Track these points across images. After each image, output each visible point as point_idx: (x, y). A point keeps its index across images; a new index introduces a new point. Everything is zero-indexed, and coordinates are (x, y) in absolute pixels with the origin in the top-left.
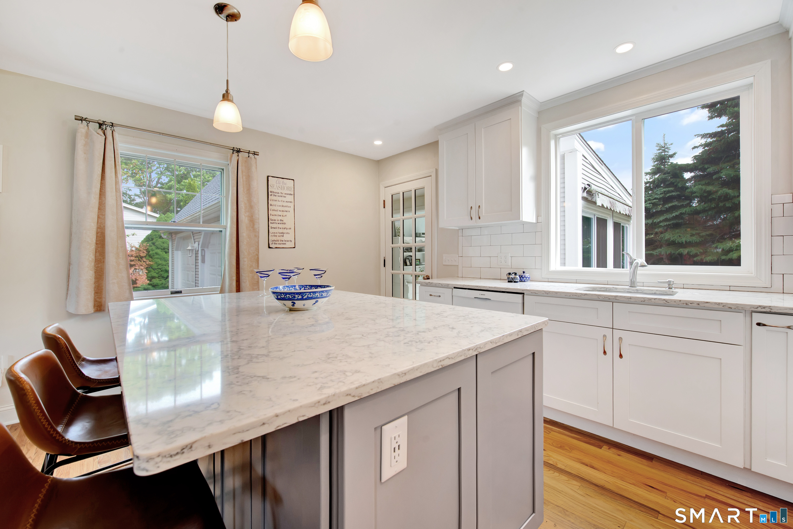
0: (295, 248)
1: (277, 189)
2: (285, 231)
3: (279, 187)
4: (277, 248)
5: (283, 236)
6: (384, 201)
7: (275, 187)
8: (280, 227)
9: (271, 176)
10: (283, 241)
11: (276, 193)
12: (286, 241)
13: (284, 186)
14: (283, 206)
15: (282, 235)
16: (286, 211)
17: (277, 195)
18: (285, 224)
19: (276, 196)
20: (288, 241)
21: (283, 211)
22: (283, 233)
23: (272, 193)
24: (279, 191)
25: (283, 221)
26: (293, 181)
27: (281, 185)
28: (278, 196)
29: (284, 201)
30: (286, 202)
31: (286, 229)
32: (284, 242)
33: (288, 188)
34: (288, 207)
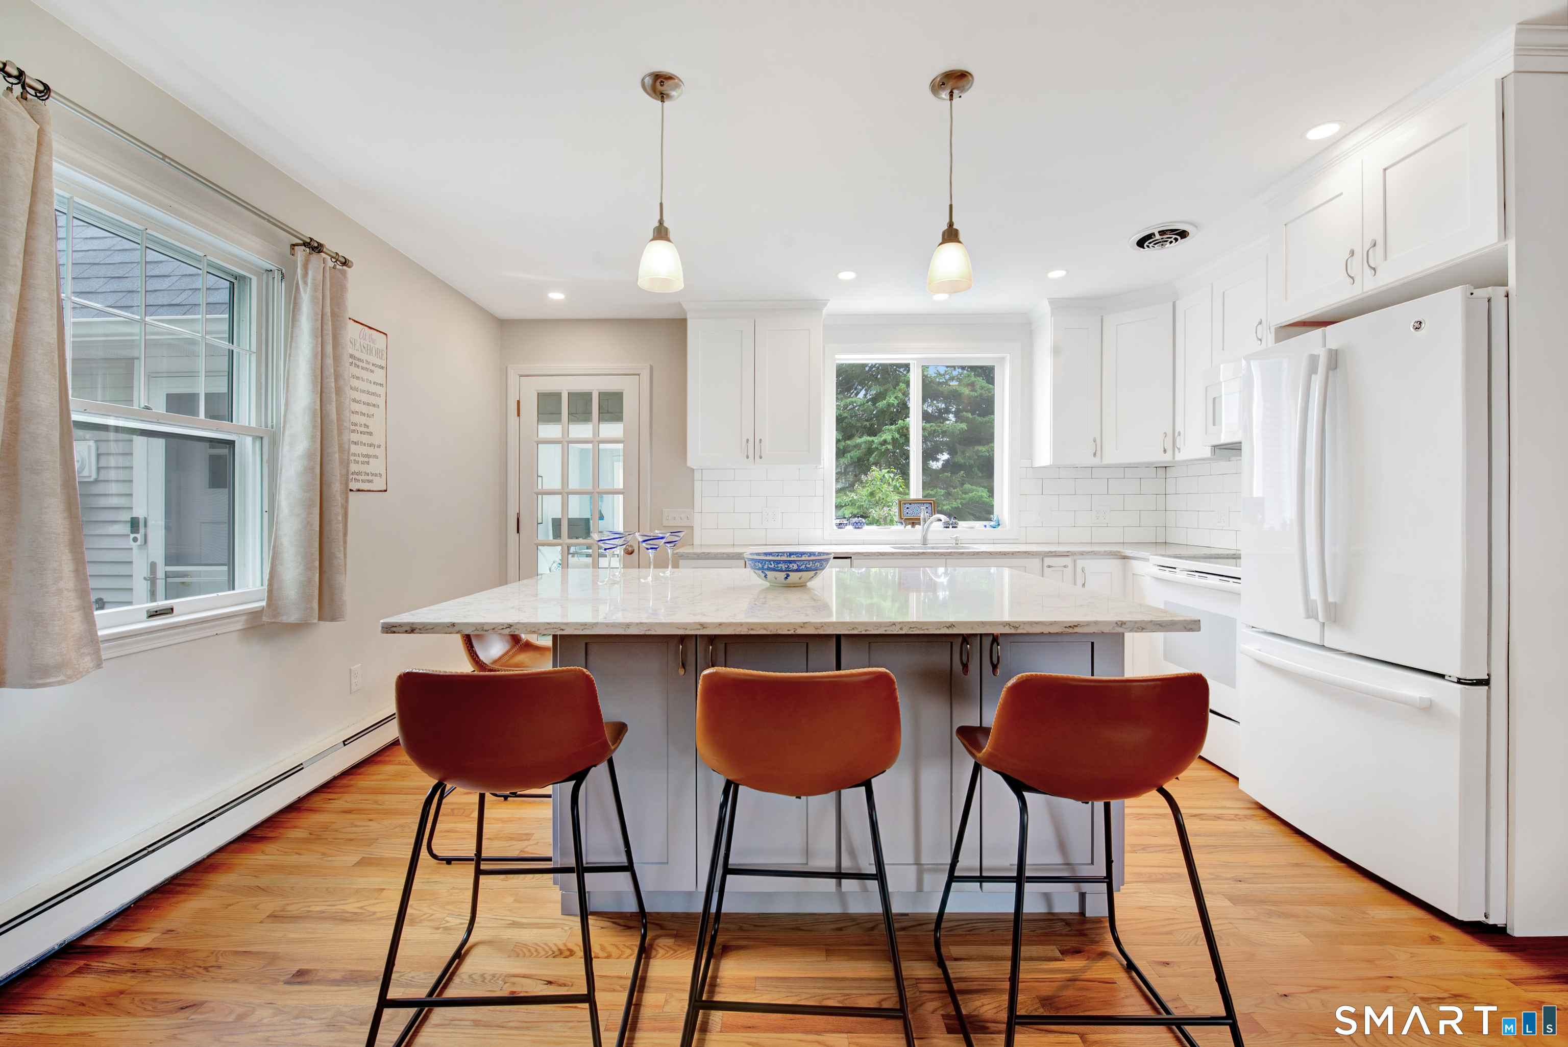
0: (386, 491)
1: (360, 350)
2: (371, 451)
3: (364, 348)
4: (359, 490)
5: (368, 463)
6: (519, 402)
7: (358, 346)
8: (364, 442)
9: (353, 320)
10: (368, 474)
11: (359, 360)
12: (373, 475)
13: (372, 345)
14: (368, 393)
15: (366, 459)
16: (374, 405)
17: (360, 364)
18: (370, 434)
19: (358, 367)
20: (376, 475)
21: (368, 404)
22: (368, 456)
23: (353, 360)
24: (363, 356)
25: (368, 427)
26: (385, 336)
27: (367, 342)
28: (363, 368)
29: (370, 382)
30: (374, 383)
31: (372, 448)
32: (370, 478)
33: (378, 353)
34: (377, 396)
